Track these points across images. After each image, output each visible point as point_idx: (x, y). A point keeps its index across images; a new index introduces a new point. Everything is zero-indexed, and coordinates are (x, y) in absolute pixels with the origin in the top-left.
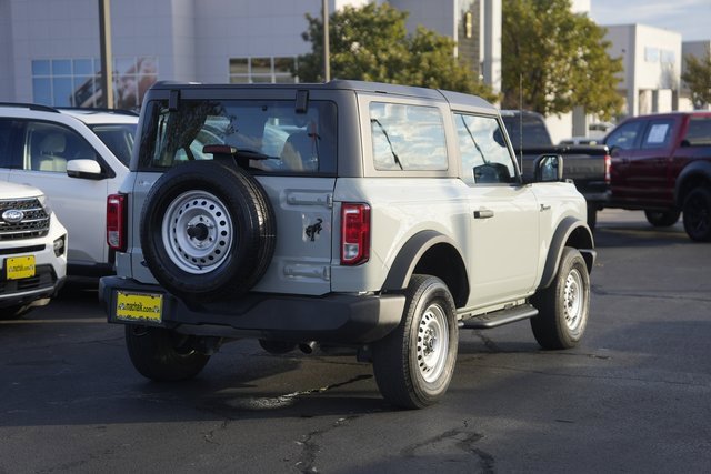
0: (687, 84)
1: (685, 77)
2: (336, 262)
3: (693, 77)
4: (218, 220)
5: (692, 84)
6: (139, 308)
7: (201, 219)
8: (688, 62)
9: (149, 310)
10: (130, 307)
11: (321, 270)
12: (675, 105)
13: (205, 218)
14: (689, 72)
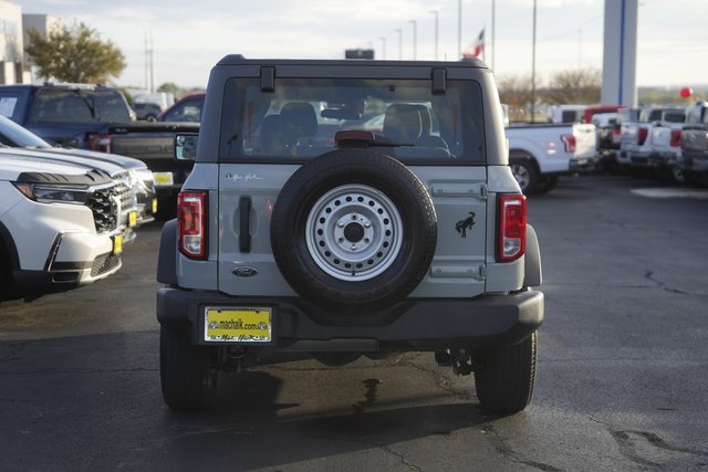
0: (32, 58)
1: (28, 50)
2: (491, 259)
3: (37, 51)
4: (381, 218)
5: (36, 58)
6: (238, 325)
7: (354, 217)
8: (31, 36)
9: (252, 326)
10: (225, 325)
11: (475, 269)
12: (19, 77)
13: (359, 216)
14: (33, 45)
